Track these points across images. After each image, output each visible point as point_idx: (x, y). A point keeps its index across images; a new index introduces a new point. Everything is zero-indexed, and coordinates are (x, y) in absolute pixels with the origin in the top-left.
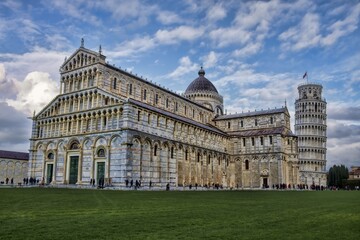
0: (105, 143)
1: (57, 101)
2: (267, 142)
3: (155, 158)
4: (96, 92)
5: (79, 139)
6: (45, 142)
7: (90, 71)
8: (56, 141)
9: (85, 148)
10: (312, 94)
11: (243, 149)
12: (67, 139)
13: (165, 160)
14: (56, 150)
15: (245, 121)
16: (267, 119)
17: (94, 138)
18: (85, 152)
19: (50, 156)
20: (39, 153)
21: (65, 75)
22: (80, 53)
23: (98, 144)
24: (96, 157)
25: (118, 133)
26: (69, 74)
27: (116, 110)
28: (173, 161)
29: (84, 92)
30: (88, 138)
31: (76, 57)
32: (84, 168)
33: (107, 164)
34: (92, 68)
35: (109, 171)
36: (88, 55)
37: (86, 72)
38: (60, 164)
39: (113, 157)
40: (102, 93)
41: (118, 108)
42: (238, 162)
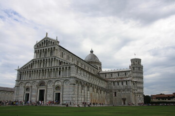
0: (60, 84)
1: (32, 62)
2: (125, 84)
3: (83, 91)
4: (55, 59)
5: (45, 81)
6: (25, 82)
7: (52, 48)
8: (31, 82)
9: (48, 85)
10: (137, 63)
11: (113, 87)
12: (38, 81)
13: (86, 92)
14: (32, 87)
15: (113, 74)
16: (124, 73)
17: (54, 81)
18: (48, 87)
19: (27, 89)
20: (20, 88)
21: (37, 50)
22: (45, 40)
23: (56, 84)
24: (55, 90)
25: (68, 79)
26: (40, 49)
27: (66, 68)
28: (88, 92)
29: (48, 58)
30: (50, 81)
31: (43, 41)
32: (48, 96)
33: (61, 94)
34: (53, 47)
35: (63, 97)
36: (50, 41)
37: (49, 49)
38: (34, 94)
39: (65, 90)
40: (58, 59)
41: (68, 67)
42: (111, 93)
